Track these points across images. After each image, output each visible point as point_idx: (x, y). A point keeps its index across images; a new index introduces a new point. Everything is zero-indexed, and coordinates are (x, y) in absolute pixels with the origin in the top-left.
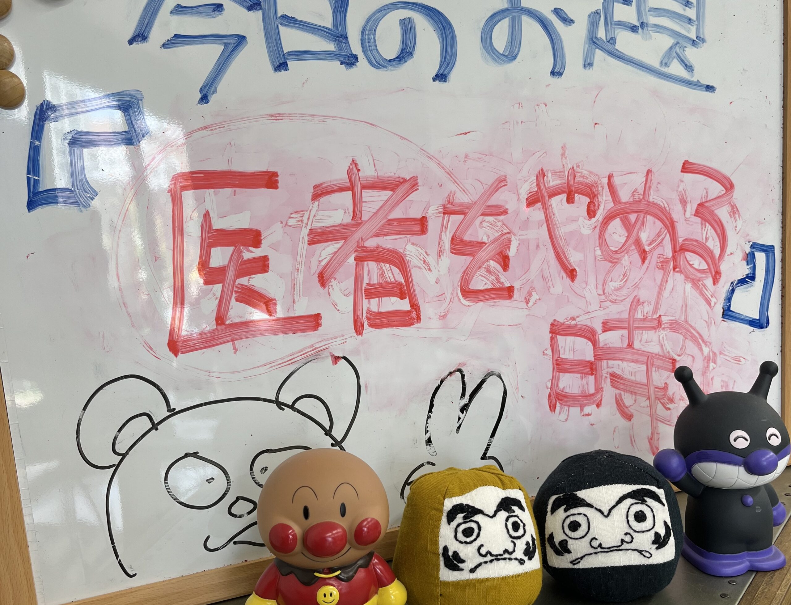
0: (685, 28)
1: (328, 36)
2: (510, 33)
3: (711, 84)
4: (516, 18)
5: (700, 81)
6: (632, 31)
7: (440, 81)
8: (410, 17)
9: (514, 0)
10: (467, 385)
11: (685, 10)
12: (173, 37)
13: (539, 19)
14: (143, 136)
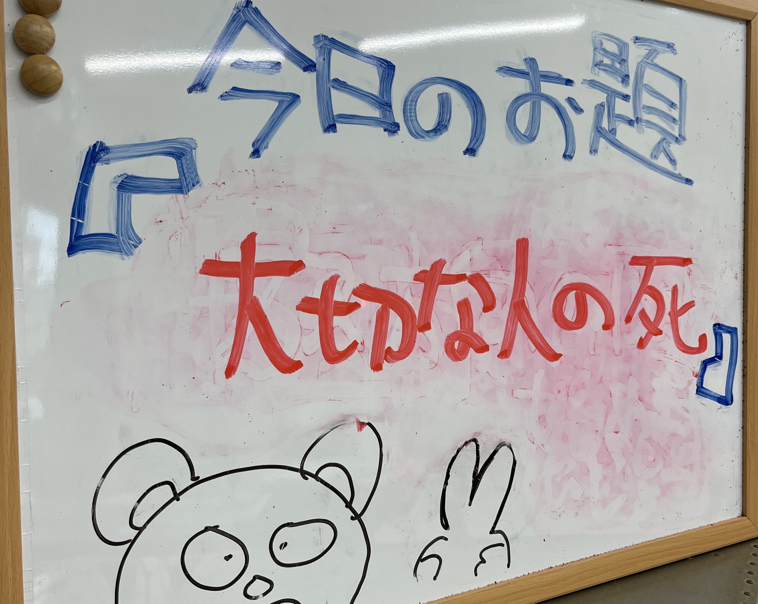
0: (670, 126)
1: (374, 103)
2: (531, 116)
3: (690, 178)
4: (537, 103)
5: (682, 174)
6: (629, 125)
7: (469, 155)
8: (447, 92)
9: (535, 87)
10: (480, 455)
11: (670, 110)
12: (231, 90)
13: (555, 105)
14: (194, 186)
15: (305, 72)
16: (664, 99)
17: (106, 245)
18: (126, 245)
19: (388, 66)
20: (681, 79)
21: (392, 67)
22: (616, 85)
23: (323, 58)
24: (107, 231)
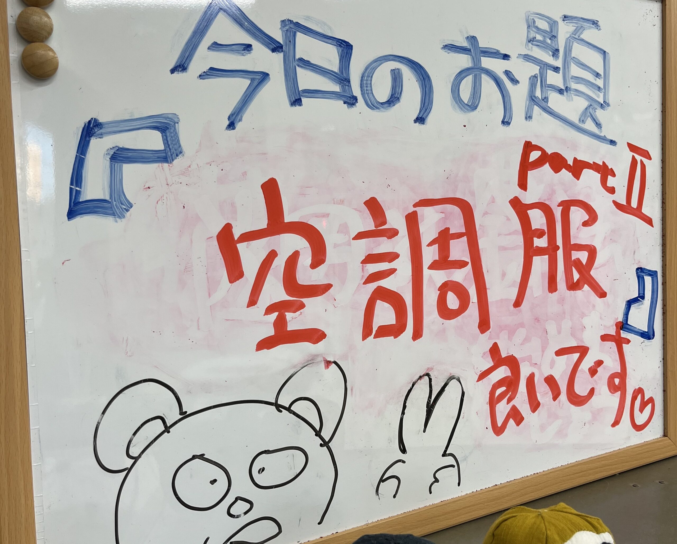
0: (596, 94)
1: (335, 79)
2: (473, 88)
3: (613, 139)
4: (478, 75)
5: (606, 136)
6: (560, 93)
7: (419, 123)
8: (399, 67)
9: (477, 61)
10: (433, 388)
11: (595, 80)
12: (208, 70)
13: (494, 78)
14: (177, 156)
15: (273, 53)
16: (590, 71)
17: (101, 210)
18: (119, 209)
19: (347, 45)
20: (605, 52)
21: (350, 46)
22: (548, 58)
23: (289, 40)
24: (102, 197)
